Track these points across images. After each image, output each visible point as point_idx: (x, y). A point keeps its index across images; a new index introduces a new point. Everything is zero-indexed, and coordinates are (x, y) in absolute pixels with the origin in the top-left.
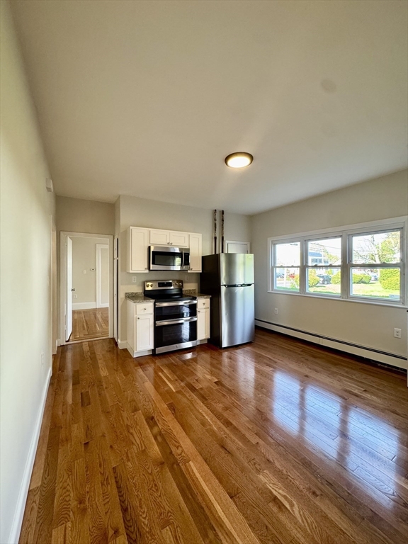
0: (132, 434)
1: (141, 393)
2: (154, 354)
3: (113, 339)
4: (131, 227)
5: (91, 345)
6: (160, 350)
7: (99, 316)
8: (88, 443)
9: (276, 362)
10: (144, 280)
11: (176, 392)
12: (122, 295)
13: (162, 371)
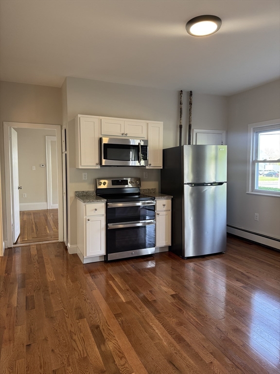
0: (75, 341)
1: (88, 301)
2: (106, 261)
3: (63, 243)
4: (79, 116)
5: (39, 249)
6: (113, 256)
7: (50, 218)
8: (30, 345)
9: (249, 278)
10: (97, 176)
11: (127, 302)
12: (71, 194)
13: (113, 280)
